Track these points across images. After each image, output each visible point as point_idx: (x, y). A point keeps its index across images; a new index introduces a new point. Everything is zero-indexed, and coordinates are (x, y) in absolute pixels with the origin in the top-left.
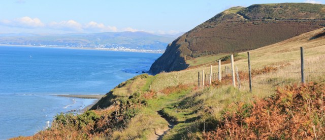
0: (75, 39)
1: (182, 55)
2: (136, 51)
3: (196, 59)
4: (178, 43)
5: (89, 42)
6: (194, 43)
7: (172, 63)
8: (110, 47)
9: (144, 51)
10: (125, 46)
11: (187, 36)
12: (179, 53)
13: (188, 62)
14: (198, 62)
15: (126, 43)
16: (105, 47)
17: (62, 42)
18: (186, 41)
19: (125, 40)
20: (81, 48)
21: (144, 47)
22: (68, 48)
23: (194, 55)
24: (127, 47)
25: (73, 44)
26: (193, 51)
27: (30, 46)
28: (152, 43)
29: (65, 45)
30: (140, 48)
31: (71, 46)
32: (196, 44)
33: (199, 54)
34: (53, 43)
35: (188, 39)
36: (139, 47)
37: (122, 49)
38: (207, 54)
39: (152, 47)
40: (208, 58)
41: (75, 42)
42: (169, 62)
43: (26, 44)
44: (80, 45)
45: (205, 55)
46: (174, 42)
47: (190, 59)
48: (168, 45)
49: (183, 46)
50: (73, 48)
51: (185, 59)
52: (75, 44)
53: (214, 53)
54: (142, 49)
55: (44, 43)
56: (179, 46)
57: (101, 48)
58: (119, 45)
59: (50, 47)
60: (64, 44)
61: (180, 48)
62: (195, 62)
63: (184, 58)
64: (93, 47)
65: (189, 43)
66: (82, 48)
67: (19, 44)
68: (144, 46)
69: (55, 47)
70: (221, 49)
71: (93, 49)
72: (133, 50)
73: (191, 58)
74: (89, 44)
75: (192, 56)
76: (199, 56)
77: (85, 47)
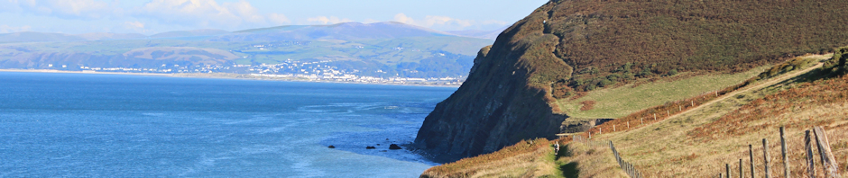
0: (187, 48)
1: (534, 81)
2: (375, 81)
3: (590, 96)
4: (518, 38)
5: (231, 57)
6: (578, 35)
7: (499, 112)
8: (296, 71)
9: (400, 81)
10: (342, 67)
11: (550, 14)
12: (524, 73)
13: (560, 106)
14: (597, 105)
15: (345, 57)
16: (281, 72)
17: (150, 57)
18: (547, 30)
19: (343, 50)
20: (206, 74)
21: (401, 69)
22: (166, 74)
23: (581, 79)
24: (349, 71)
25: (182, 63)
26: (578, 65)
27: (49, 71)
28: (425, 57)
29: (157, 65)
30: (388, 71)
31: (175, 71)
32: (588, 38)
33: (601, 77)
34: (120, 61)
35: (555, 23)
36: (385, 68)
37: (331, 76)
38: (631, 75)
39: (424, 69)
40: (638, 90)
41: (187, 57)
42: (489, 107)
43: (37, 67)
44: (202, 65)
45: (625, 81)
46: (505, 37)
47: (566, 95)
48: (480, 53)
49: (539, 49)
50: (181, 75)
51: (549, 95)
52: (189, 64)
53: (656, 72)
54: (393, 75)
55: (93, 61)
56: (522, 50)
57: (267, 74)
58: (323, 65)
59: (112, 72)
60: (153, 63)
61: (527, 56)
62: (587, 106)
63: (543, 93)
64: (243, 70)
65: (561, 37)
66: (210, 76)
67: (16, 65)
68: (400, 66)
69: (127, 73)
70: (685, 58)
71: (243, 78)
72: (365, 80)
73: (571, 91)
74: (230, 63)
75: (574, 84)
76: (600, 85)
77: (218, 70)
